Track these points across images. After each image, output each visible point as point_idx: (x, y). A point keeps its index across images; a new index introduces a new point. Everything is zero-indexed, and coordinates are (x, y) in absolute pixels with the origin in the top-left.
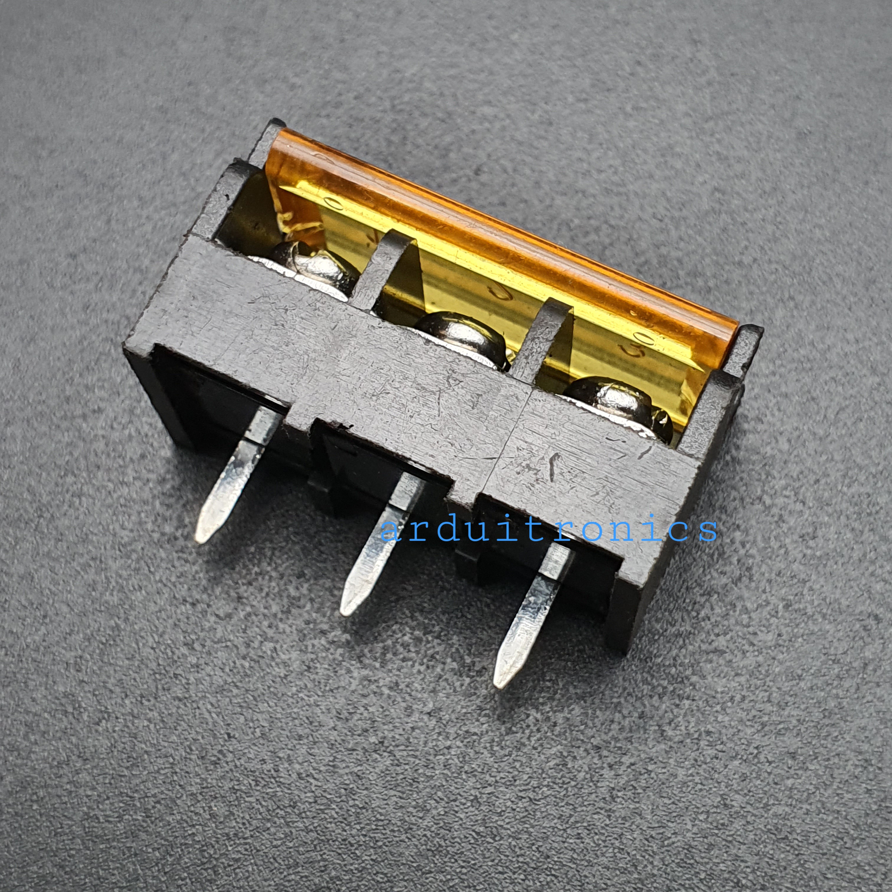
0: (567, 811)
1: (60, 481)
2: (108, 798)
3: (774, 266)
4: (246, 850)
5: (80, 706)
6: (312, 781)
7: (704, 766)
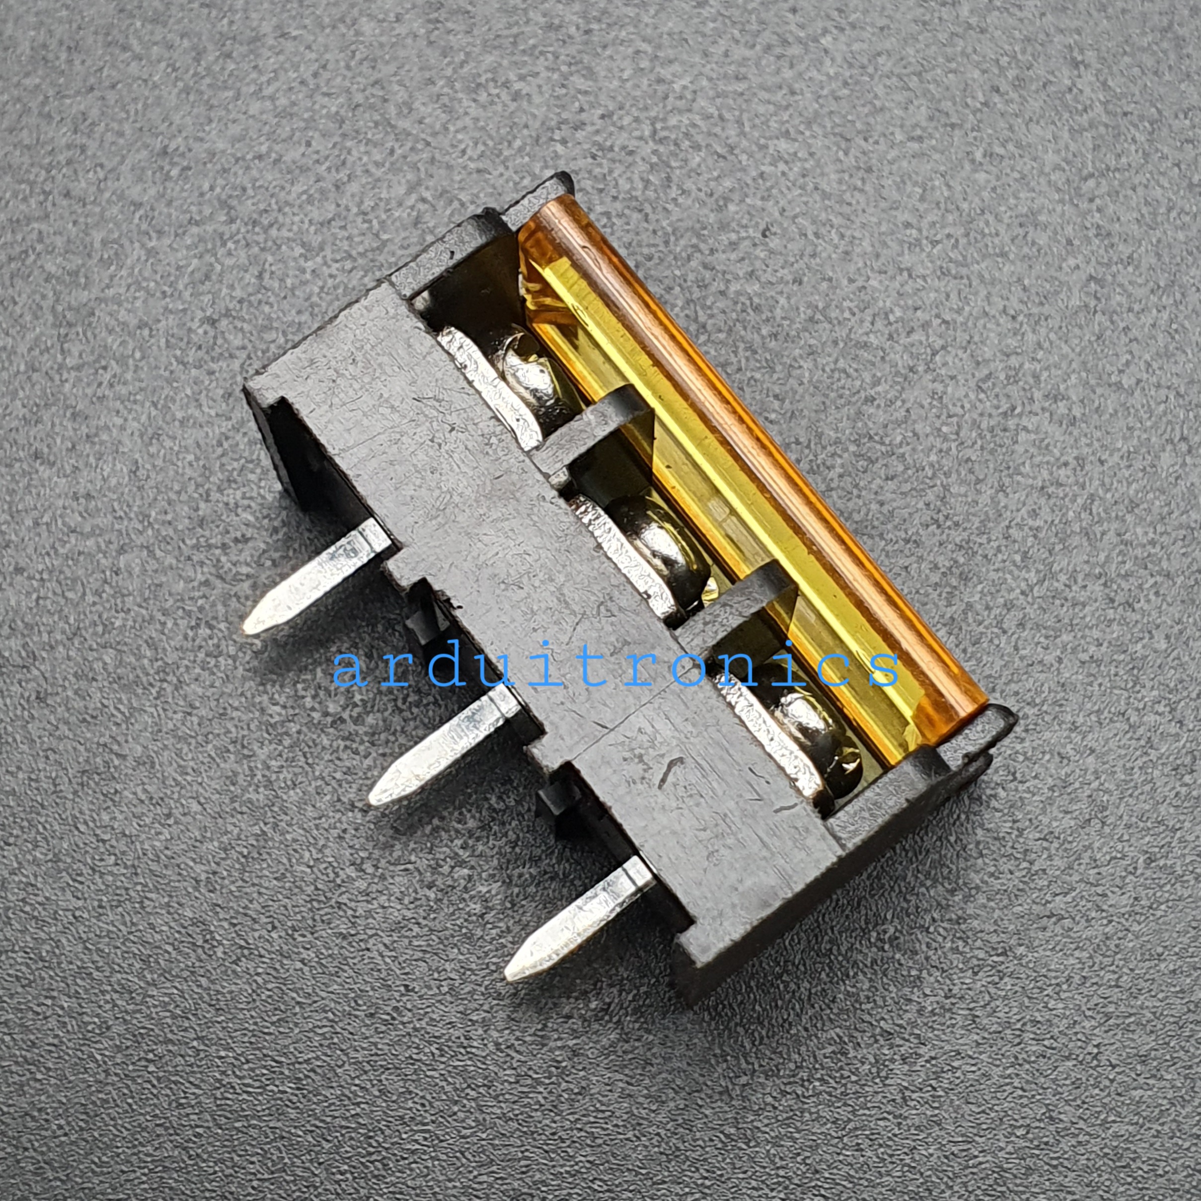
0: (844, 1113)
1: (190, 634)
2: (248, 1062)
3: (1163, 392)
4: (425, 1139)
5: (213, 938)
6: (514, 1054)
7: (1027, 1066)
